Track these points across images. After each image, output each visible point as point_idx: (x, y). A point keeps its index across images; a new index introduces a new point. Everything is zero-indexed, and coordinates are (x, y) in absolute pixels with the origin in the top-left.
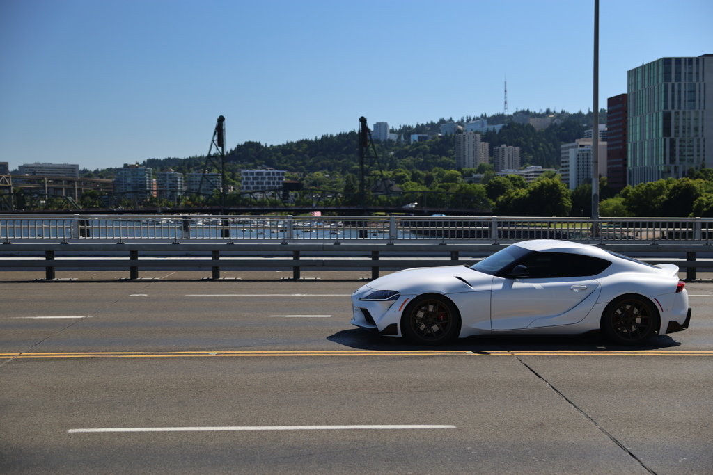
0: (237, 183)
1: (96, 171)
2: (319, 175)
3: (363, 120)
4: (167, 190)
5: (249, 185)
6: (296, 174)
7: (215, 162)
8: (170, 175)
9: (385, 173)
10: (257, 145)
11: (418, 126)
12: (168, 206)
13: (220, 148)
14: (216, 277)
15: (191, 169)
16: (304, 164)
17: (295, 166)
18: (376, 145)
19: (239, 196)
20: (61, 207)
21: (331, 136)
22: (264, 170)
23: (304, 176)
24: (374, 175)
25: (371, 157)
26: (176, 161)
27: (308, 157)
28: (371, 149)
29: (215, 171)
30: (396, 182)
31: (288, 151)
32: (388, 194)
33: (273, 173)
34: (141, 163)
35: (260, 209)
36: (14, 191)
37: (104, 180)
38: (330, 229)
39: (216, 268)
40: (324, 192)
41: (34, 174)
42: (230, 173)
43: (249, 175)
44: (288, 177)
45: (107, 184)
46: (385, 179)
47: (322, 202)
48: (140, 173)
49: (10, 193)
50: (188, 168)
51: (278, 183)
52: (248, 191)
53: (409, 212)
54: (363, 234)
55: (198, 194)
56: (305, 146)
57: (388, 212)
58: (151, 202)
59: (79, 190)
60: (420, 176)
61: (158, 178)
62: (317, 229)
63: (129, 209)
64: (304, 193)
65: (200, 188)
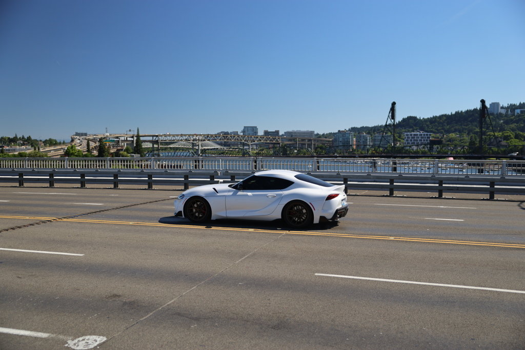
0: (402, 141)
1: (323, 134)
2: (452, 135)
3: (483, 102)
4: (362, 145)
5: (409, 141)
6: (438, 135)
7: (390, 128)
8: (364, 136)
9: (496, 134)
10: (415, 118)
11: (520, 104)
12: (362, 153)
13: (393, 120)
14: (391, 194)
15: (376, 132)
16: (443, 129)
17: (438, 130)
18: (491, 117)
19: (403, 148)
20: (305, 154)
21: (461, 112)
22: (418, 133)
23: (443, 136)
24: (489, 135)
25: (487, 124)
26: (367, 128)
27: (446, 125)
28: (487, 119)
29: (389, 134)
30: (504, 140)
31: (433, 121)
32: (498, 147)
33: (424, 135)
34: (347, 129)
35: (415, 156)
36: (282, 145)
37: (328, 139)
38: (458, 168)
39: (392, 190)
40: (456, 145)
41: (291, 136)
42: (397, 135)
43: (409, 136)
44: (433, 137)
45: (329, 141)
46: (496, 138)
47: (454, 152)
48: (347, 135)
49: (280, 147)
50: (374, 132)
51: (427, 140)
52: (408, 145)
53: (512, 158)
54: (481, 171)
55: (379, 147)
56: (445, 118)
57: (498, 158)
58: (352, 151)
59: (315, 145)
60: (520, 135)
61: (356, 138)
62: (450, 168)
63: (341, 155)
64: (443, 147)
65: (380, 143)
